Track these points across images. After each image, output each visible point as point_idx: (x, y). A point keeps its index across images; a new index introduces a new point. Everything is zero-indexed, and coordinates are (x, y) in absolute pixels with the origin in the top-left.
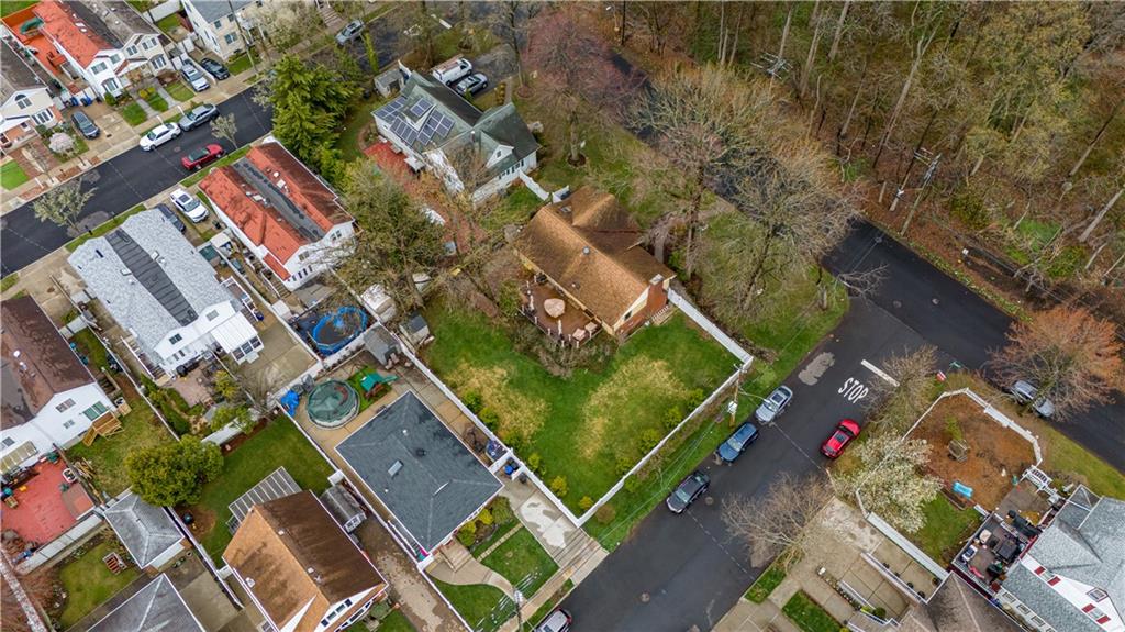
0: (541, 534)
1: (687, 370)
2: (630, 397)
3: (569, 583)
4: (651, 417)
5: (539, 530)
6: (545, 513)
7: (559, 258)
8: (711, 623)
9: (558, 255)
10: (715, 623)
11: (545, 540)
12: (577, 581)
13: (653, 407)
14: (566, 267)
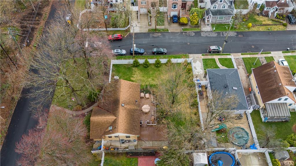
0: (201, 66)
1: (128, 73)
2: (150, 77)
3: (202, 55)
4: (149, 70)
5: (201, 67)
6: (196, 69)
7: (132, 114)
8: (180, 33)
9: (131, 115)
10: (179, 32)
11: (201, 65)
12: (201, 55)
13: (147, 72)
14: (133, 109)
